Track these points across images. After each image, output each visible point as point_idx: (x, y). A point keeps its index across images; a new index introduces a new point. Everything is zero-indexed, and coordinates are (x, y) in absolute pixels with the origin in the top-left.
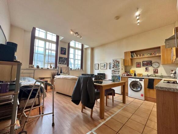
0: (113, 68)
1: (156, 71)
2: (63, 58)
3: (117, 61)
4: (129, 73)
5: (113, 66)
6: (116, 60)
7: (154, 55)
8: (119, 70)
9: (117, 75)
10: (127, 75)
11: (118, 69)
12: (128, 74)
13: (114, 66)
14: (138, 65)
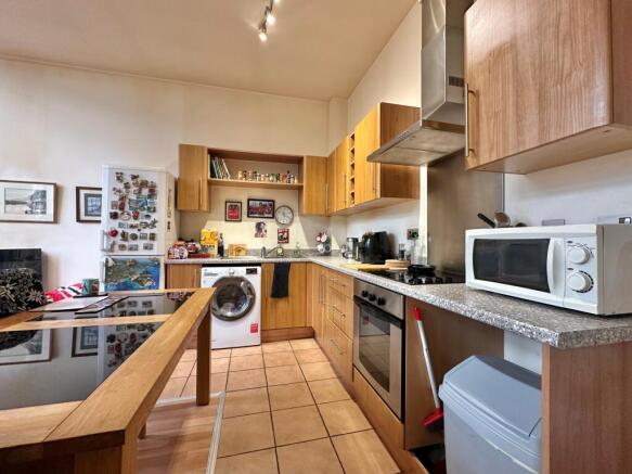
0: (114, 216)
1: (285, 236)
3: (144, 184)
4: (198, 246)
5: (114, 205)
6: (134, 177)
7: (284, 183)
8: (154, 231)
9: (141, 254)
10: (190, 256)
11: (146, 225)
12: (197, 251)
13: (122, 208)
14: (233, 214)
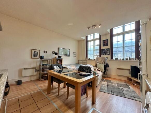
2: (105, 50)
